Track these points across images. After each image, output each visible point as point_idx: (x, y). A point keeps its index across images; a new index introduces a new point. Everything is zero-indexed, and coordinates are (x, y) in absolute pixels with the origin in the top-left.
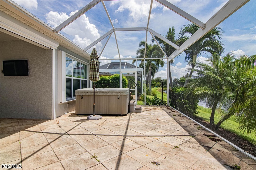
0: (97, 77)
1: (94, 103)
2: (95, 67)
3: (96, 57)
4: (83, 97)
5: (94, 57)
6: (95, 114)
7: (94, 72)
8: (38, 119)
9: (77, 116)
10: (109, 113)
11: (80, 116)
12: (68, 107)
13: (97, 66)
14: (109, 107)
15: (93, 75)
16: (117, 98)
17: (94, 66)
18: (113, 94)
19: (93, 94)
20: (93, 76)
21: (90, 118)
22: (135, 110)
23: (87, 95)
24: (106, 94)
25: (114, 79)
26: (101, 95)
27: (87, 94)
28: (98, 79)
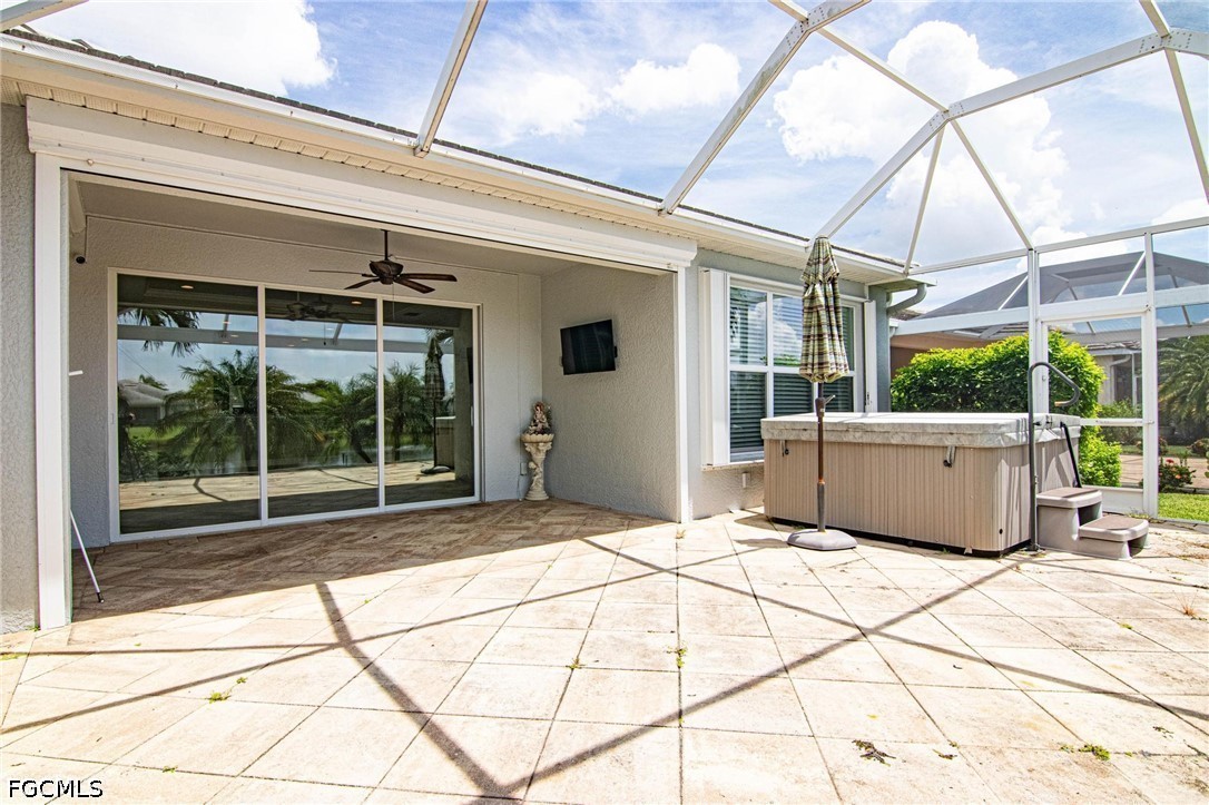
0: (827, 363)
1: (820, 476)
2: (819, 317)
3: (824, 275)
4: (790, 447)
5: (816, 275)
6: (825, 524)
7: (816, 343)
8: (638, 515)
9: (767, 524)
10: (900, 530)
11: (777, 526)
12: (744, 486)
13: (829, 312)
14: (901, 503)
15: (811, 356)
16: (941, 462)
17: (815, 315)
18: (921, 441)
19: (815, 437)
20: (810, 360)
21: (798, 540)
22: (1075, 537)
23: (803, 442)
24: (885, 442)
25: (1001, 362)
26: (862, 445)
27: (803, 438)
28: (835, 370)
